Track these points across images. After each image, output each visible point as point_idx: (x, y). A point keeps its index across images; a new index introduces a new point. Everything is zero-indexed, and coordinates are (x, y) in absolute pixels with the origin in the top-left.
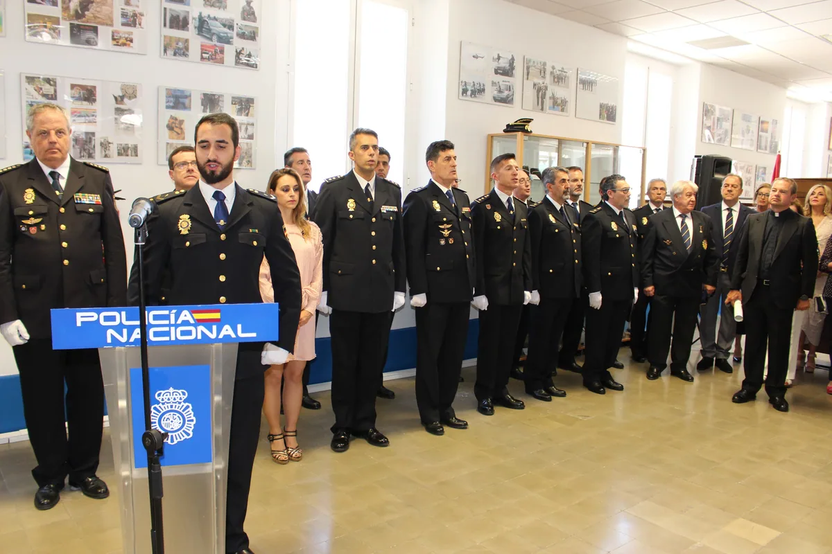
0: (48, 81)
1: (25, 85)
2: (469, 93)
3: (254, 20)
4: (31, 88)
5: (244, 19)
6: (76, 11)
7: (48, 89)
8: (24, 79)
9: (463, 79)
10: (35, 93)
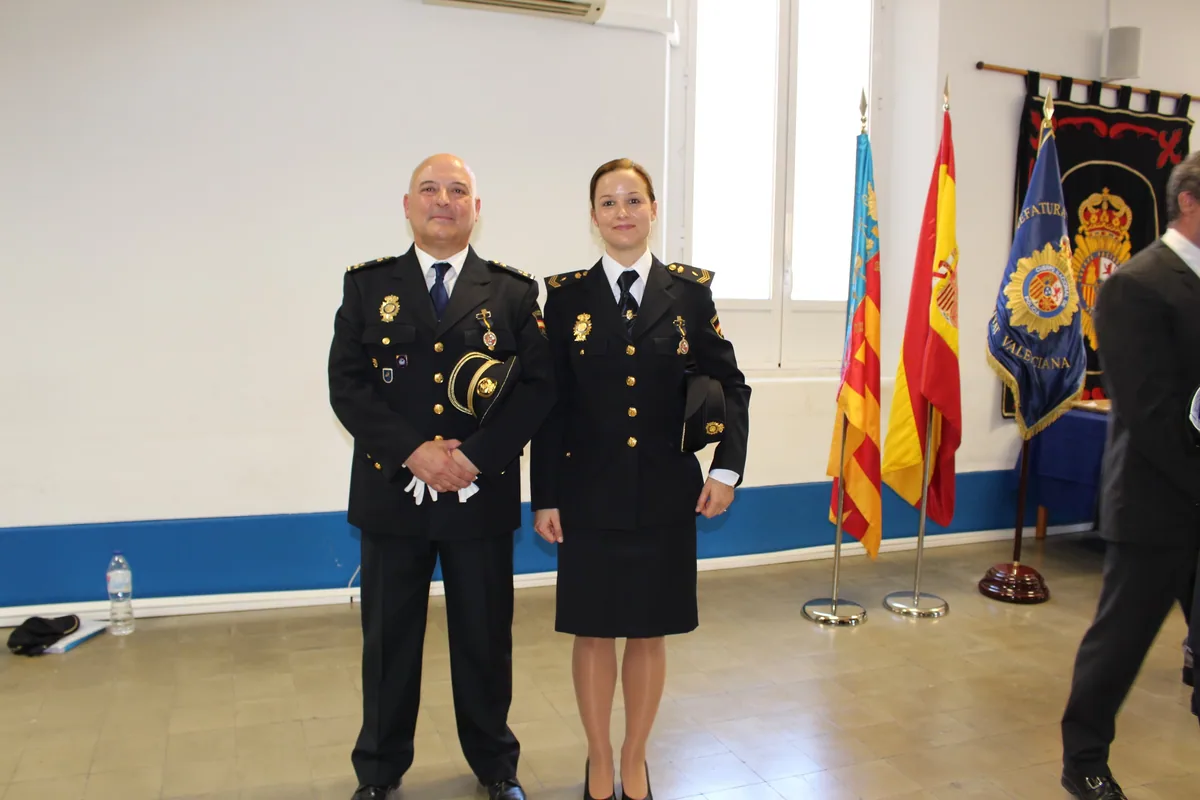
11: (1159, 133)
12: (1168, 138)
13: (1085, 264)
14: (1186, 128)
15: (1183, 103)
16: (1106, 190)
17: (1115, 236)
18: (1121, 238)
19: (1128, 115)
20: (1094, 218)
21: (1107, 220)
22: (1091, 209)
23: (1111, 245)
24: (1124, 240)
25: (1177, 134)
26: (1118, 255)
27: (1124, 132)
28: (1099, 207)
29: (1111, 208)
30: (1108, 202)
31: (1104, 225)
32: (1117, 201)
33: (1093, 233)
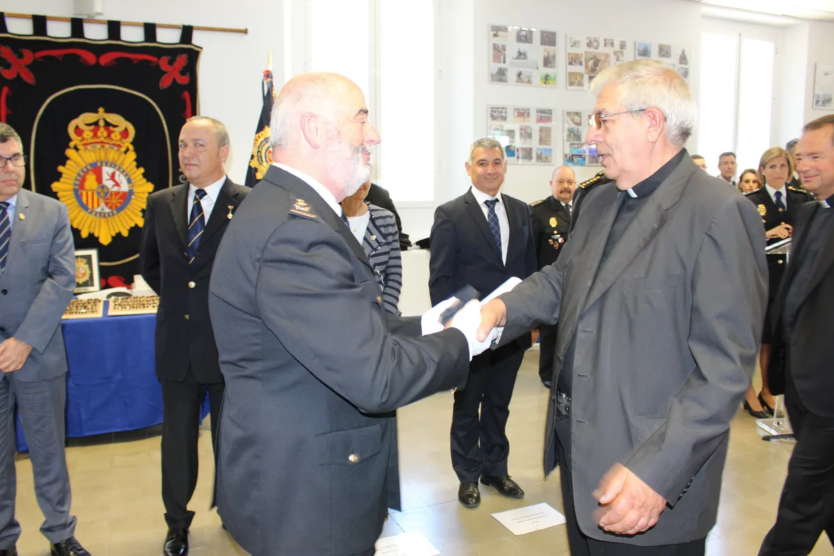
0: (577, 114)
1: (566, 117)
2: (820, 103)
3: (686, 64)
4: (568, 119)
5: (681, 63)
6: (592, 68)
7: (577, 119)
8: (565, 113)
9: (817, 92)
10: (571, 122)
11: (159, 58)
12: (171, 63)
13: (82, 174)
14: (194, 55)
15: (187, 32)
16: (101, 110)
17: (116, 148)
18: (123, 149)
19: (122, 45)
20: (88, 133)
21: (105, 134)
22: (82, 127)
23: (113, 155)
24: (128, 150)
25: (182, 60)
26: (122, 163)
27: (117, 59)
28: (96, 124)
29: (107, 124)
30: (104, 120)
31: (102, 139)
32: (114, 118)
33: (89, 147)
